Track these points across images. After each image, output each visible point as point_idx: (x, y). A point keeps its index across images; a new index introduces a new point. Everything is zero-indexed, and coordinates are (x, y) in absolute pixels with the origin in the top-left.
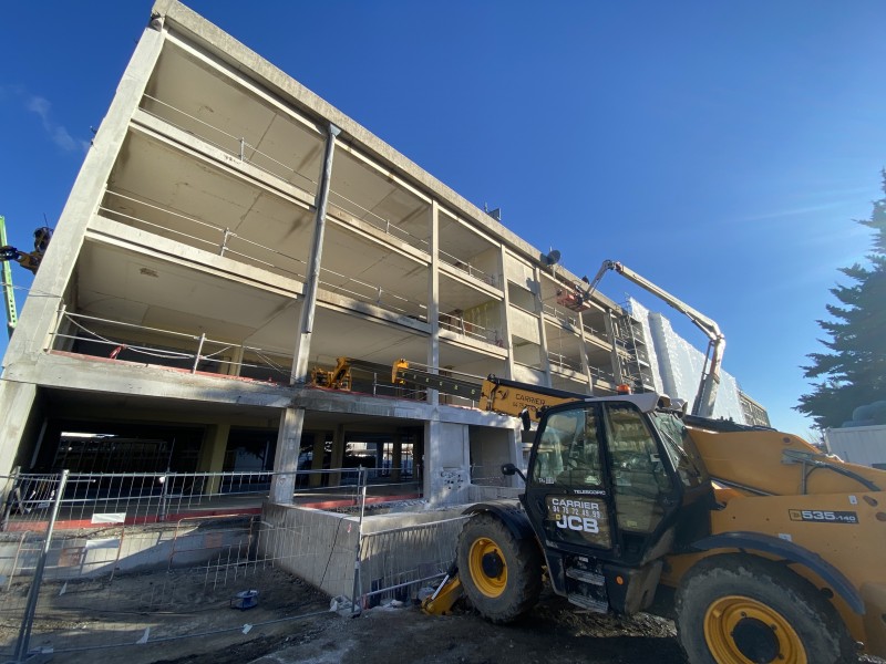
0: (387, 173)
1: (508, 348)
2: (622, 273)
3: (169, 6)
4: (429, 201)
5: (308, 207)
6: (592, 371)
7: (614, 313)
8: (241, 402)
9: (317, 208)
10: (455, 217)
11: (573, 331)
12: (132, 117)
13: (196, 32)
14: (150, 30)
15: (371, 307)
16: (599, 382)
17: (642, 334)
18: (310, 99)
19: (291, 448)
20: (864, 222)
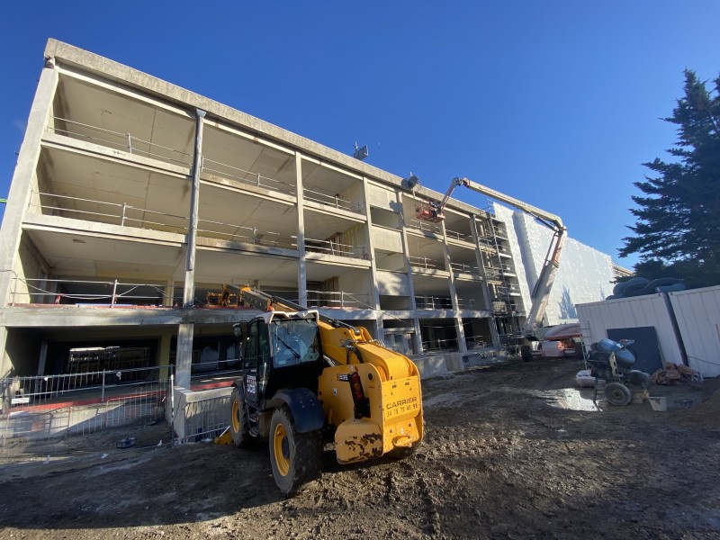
0: (252, 137)
1: (371, 260)
2: (469, 187)
3: (56, 48)
4: (293, 153)
5: (185, 177)
6: (453, 266)
7: (478, 217)
8: (144, 323)
9: (192, 177)
10: (318, 162)
11: (436, 238)
12: (42, 137)
13: (79, 62)
14: (46, 69)
15: (245, 244)
16: (461, 275)
17: (505, 232)
18: (177, 93)
19: (186, 350)
20: (669, 120)
